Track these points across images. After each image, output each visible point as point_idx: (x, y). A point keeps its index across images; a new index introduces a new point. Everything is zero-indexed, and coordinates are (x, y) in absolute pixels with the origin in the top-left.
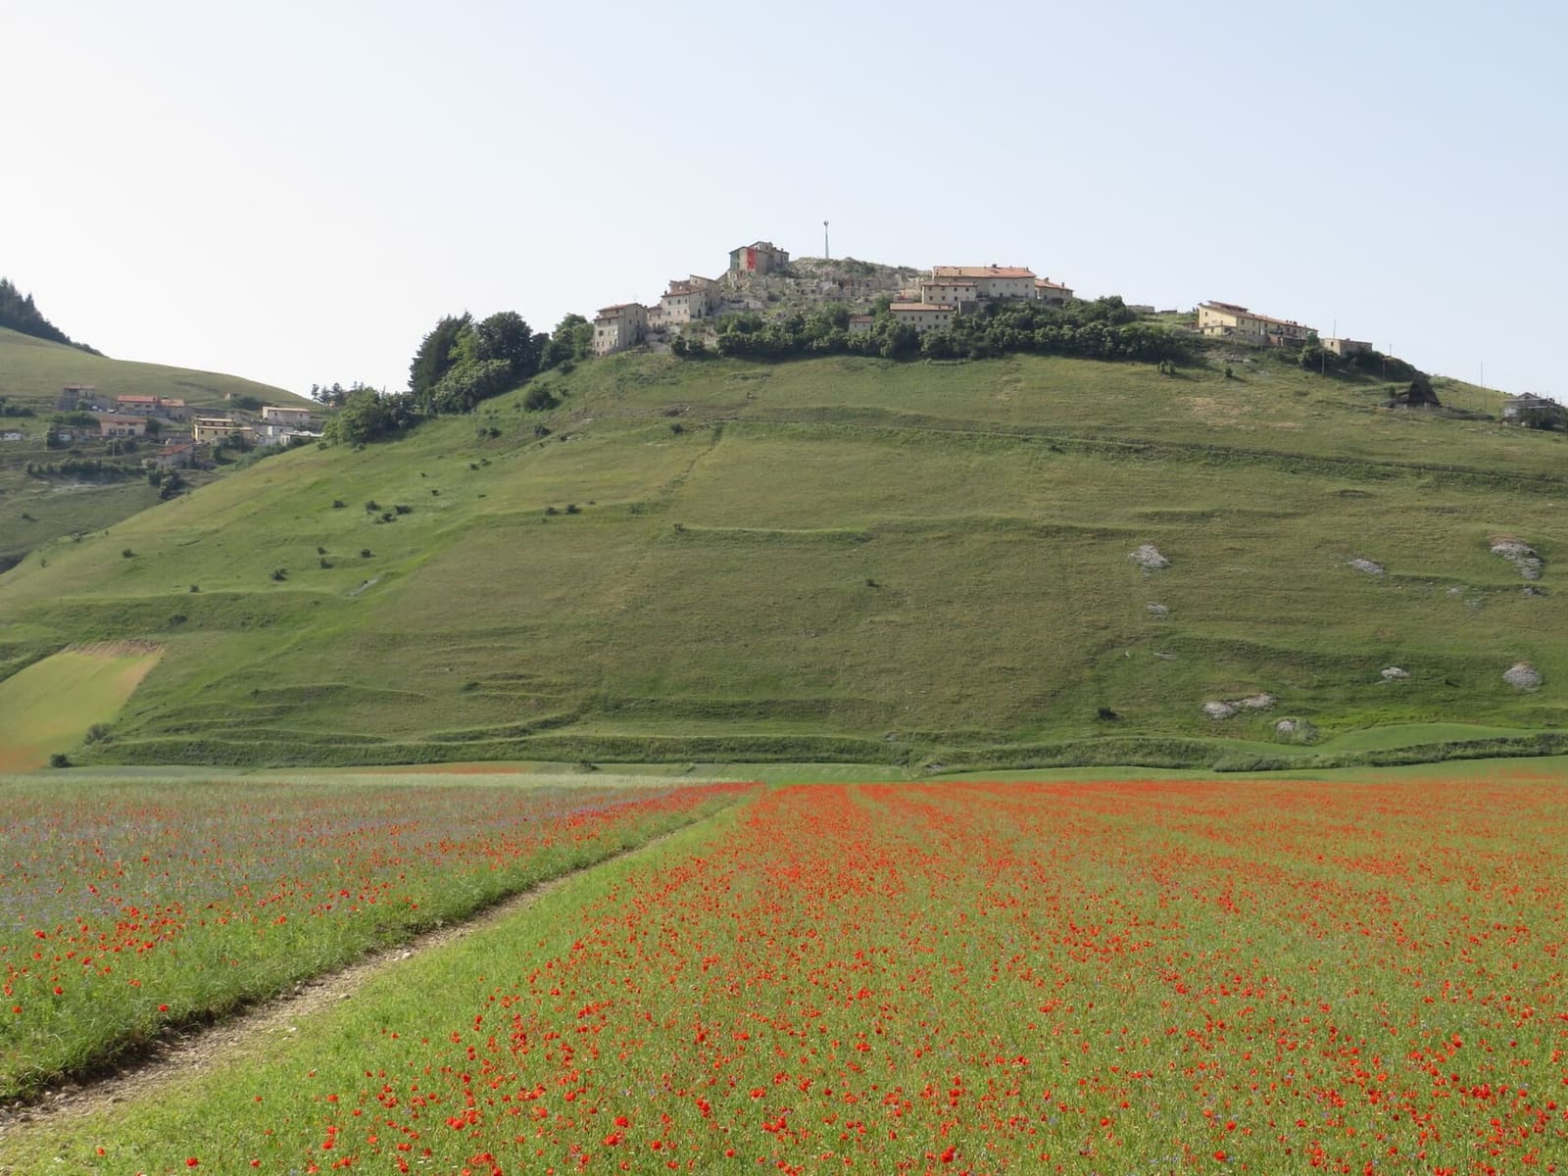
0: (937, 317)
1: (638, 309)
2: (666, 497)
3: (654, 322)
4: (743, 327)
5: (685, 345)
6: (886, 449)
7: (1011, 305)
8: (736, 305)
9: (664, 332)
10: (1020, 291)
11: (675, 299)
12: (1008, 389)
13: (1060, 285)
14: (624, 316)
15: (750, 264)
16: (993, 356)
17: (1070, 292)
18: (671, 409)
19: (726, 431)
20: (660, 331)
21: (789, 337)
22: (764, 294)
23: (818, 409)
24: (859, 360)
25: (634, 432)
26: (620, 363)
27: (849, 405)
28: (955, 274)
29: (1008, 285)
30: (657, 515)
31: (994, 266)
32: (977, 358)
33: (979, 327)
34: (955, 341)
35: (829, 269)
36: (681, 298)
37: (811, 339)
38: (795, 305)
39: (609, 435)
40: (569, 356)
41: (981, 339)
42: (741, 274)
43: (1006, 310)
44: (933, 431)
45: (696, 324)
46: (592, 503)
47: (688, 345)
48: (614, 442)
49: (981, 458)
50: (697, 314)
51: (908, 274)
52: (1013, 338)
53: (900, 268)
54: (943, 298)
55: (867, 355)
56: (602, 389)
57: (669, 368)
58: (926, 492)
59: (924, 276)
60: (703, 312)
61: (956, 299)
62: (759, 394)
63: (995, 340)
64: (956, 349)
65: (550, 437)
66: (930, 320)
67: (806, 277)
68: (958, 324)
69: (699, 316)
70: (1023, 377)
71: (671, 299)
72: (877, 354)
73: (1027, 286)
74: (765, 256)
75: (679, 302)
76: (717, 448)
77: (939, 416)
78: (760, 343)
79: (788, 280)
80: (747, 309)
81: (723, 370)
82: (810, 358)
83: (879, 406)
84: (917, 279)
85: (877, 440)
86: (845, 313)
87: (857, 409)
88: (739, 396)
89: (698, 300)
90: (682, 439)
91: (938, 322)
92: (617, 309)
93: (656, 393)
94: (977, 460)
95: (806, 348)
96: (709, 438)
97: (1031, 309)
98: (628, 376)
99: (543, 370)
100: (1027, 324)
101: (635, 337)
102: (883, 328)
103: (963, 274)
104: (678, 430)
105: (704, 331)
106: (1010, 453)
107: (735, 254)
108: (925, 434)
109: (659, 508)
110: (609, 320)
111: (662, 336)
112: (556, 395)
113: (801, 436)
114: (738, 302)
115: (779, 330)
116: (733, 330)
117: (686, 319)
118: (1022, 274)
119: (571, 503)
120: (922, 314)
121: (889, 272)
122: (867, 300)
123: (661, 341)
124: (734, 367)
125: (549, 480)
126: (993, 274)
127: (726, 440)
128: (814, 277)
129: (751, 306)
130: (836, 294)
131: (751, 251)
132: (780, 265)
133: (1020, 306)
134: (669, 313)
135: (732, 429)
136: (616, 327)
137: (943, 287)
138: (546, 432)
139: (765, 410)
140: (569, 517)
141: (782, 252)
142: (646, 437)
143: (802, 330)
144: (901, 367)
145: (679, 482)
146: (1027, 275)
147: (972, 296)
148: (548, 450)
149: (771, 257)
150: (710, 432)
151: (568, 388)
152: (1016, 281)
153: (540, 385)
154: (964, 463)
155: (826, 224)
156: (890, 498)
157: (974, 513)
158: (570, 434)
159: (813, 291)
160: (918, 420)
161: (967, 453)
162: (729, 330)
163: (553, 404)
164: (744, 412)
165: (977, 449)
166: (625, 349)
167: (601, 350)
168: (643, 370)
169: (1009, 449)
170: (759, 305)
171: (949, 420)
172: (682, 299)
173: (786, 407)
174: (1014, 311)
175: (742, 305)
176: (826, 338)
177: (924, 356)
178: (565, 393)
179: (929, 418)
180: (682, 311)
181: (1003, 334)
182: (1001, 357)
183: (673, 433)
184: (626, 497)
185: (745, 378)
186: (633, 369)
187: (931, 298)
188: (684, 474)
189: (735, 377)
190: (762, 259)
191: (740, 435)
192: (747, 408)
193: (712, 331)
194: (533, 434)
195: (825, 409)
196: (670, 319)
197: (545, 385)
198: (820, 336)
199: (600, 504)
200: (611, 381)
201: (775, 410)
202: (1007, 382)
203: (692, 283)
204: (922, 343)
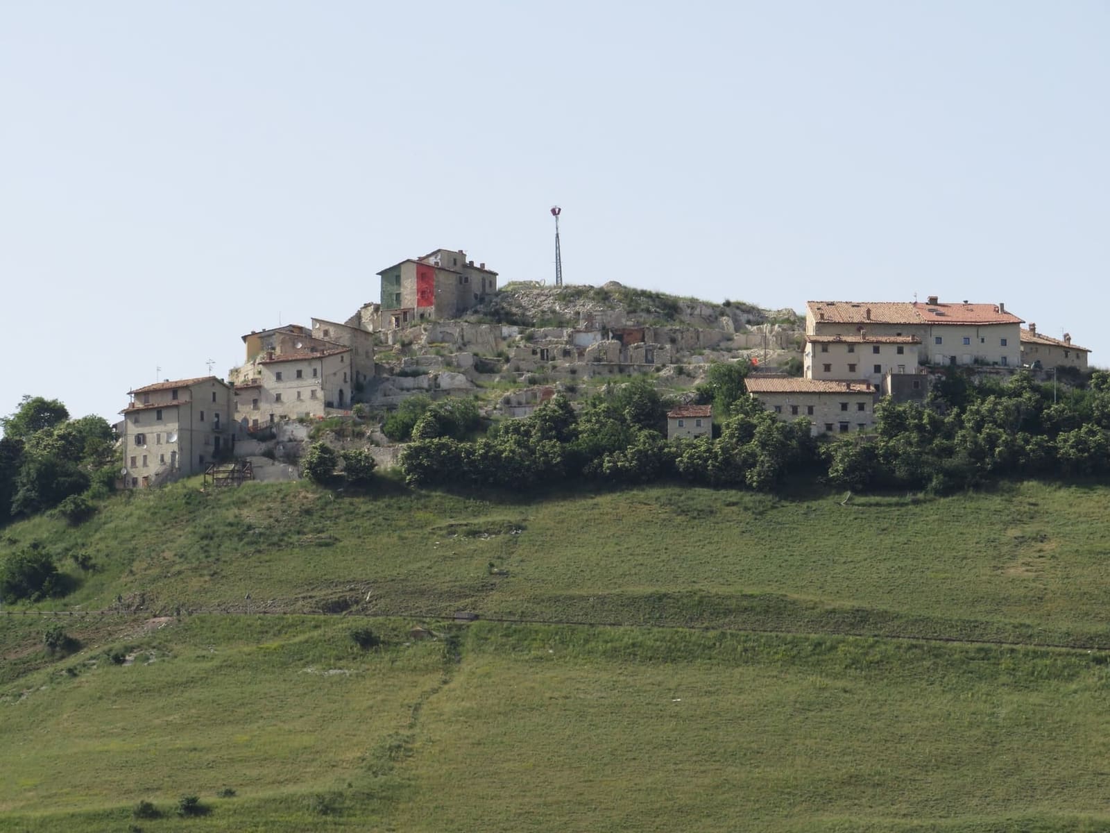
0: (844, 407)
1: (218, 389)
2: (382, 779)
3: (248, 414)
4: (443, 425)
5: (334, 464)
6: (819, 680)
7: (990, 381)
8: (408, 382)
9: (273, 436)
10: (992, 352)
11: (291, 370)
12: (1026, 553)
13: (1060, 339)
14: (190, 404)
15: (424, 296)
16: (977, 487)
17: (1082, 353)
18: (335, 598)
19: (469, 643)
20: (266, 434)
21: (553, 447)
22: (466, 358)
23: (648, 598)
24: (703, 496)
25: (273, 644)
26: (194, 501)
27: (715, 589)
28: (858, 317)
29: (967, 341)
30: (375, 818)
31: (933, 301)
32: (945, 491)
33: (936, 425)
34: (897, 456)
35: (589, 306)
36: (300, 366)
37: (598, 451)
38: (533, 381)
39: (224, 651)
40: (81, 484)
41: (949, 452)
42: (403, 317)
43: (984, 392)
44: (905, 642)
45: (342, 421)
46: (230, 793)
47: (342, 463)
48: (229, 665)
49: (1016, 697)
50: (336, 399)
51: (744, 317)
52: (1014, 452)
53: (728, 304)
54: (852, 368)
55: (718, 485)
56: (168, 554)
57: (308, 512)
58: (924, 768)
59: (784, 321)
60: (348, 395)
61: (878, 369)
62: (511, 565)
63: (977, 454)
64: (901, 472)
65: (82, 655)
66: (829, 413)
67: (544, 323)
68: (895, 423)
69: (341, 405)
70: (1048, 530)
71: (280, 368)
72: (738, 483)
73: (1004, 342)
74: (452, 280)
75: (299, 374)
76: (458, 680)
77: (903, 610)
78: (493, 459)
79: (506, 330)
80: (435, 389)
81: (420, 515)
82: (598, 491)
83: (772, 589)
84: (766, 327)
85: (792, 660)
86: (653, 398)
87: (730, 597)
88: (473, 571)
89: (338, 368)
90: (378, 661)
91: (846, 416)
92: (174, 390)
93: (290, 564)
94: (1009, 703)
95: (586, 470)
96: (436, 658)
97: (1035, 389)
98: (222, 529)
99: (22, 515)
100: (1031, 421)
101: (211, 449)
102: (746, 432)
103: (879, 316)
104: (367, 641)
105: (360, 435)
106: (1074, 686)
107: (391, 276)
108: (891, 649)
109: (375, 804)
110: (159, 412)
111: (271, 444)
112: (67, 566)
113: (632, 653)
114: (415, 374)
115: (527, 434)
116: (424, 435)
117: (316, 410)
118: (993, 317)
119: (190, 794)
120: (813, 401)
121: (707, 312)
122: (680, 371)
123: (270, 455)
124: (442, 512)
125: (114, 745)
126: (933, 317)
127: (472, 664)
128: (561, 324)
129: (445, 382)
130: (615, 358)
131: (424, 270)
132: (481, 299)
133: (1008, 383)
134: (278, 398)
135: (482, 639)
136: (174, 426)
137: (852, 347)
138: (72, 646)
139: (537, 600)
140: (189, 822)
141: (481, 270)
142: (299, 656)
143: (576, 434)
144: (792, 510)
145: (399, 750)
146: (1005, 319)
147: (910, 364)
148: (89, 681)
149: (463, 281)
150: (437, 645)
151: (90, 551)
152: (983, 333)
153: (25, 544)
154: (987, 708)
155: (555, 212)
156: (853, 780)
157: (1031, 812)
158: (130, 649)
159: (566, 353)
160: (860, 618)
161: (984, 687)
162: (415, 432)
163: (64, 587)
164: (492, 603)
165: (1004, 678)
166: (193, 473)
167: (139, 473)
168: (249, 515)
169: (1071, 678)
170: (461, 380)
171: (926, 620)
172: (307, 369)
173: (575, 592)
174: (1000, 393)
175: (424, 382)
176: (630, 451)
177: (839, 486)
178: (85, 563)
179: (884, 616)
180: (306, 394)
181: (992, 441)
182: (992, 489)
183: (357, 649)
184: (296, 781)
185: (474, 533)
186: (230, 514)
187: (827, 368)
188: (405, 733)
189: (451, 530)
190: (445, 284)
191: (500, 649)
192: (496, 595)
193: (378, 435)
194: (42, 648)
195: (661, 597)
196: (278, 410)
197: (35, 546)
198: (619, 446)
199: (248, 796)
200: (183, 538)
201: (556, 599)
202: (1021, 540)
203: (318, 335)
204: (829, 459)
